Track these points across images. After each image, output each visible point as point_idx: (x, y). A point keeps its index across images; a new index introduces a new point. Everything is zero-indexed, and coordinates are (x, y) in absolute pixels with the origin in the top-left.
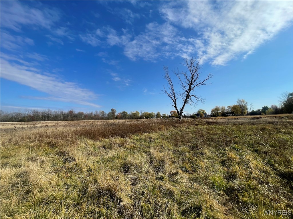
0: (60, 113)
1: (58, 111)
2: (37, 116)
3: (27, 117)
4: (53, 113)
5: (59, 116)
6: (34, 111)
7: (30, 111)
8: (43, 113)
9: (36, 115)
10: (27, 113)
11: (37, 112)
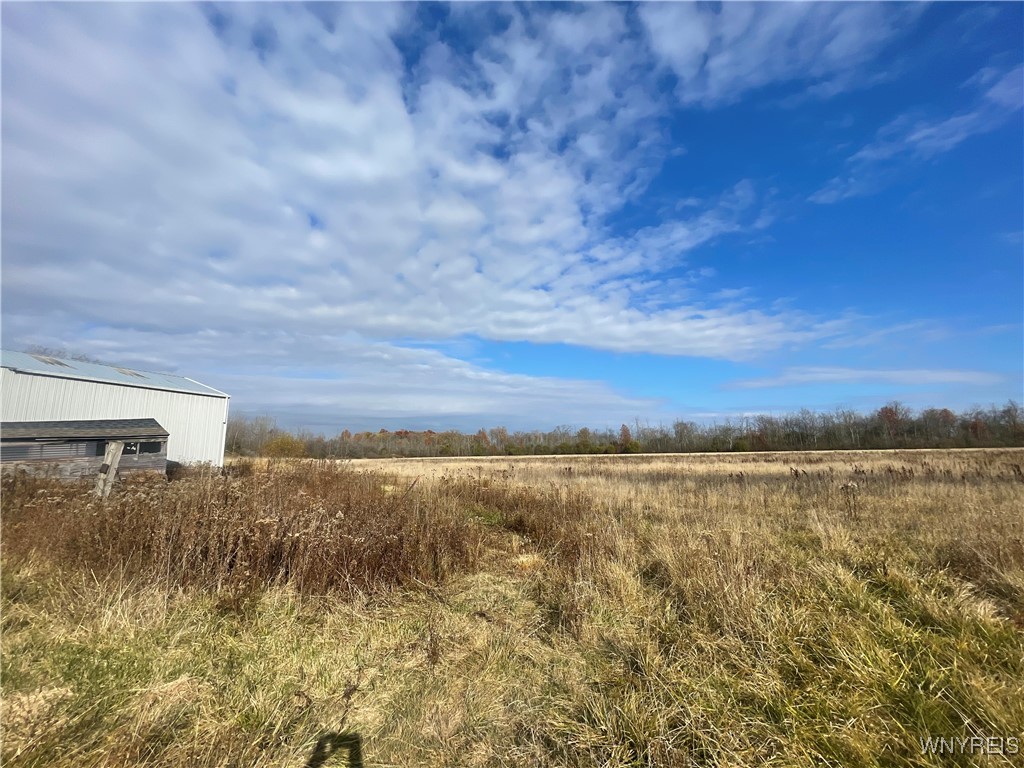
0: (842, 420)
1: (833, 413)
2: (774, 435)
3: (746, 438)
4: (819, 423)
5: (843, 433)
6: (761, 419)
7: (751, 421)
8: (787, 424)
9: (769, 432)
10: (744, 425)
11: (770, 421)
